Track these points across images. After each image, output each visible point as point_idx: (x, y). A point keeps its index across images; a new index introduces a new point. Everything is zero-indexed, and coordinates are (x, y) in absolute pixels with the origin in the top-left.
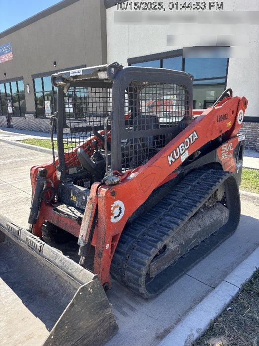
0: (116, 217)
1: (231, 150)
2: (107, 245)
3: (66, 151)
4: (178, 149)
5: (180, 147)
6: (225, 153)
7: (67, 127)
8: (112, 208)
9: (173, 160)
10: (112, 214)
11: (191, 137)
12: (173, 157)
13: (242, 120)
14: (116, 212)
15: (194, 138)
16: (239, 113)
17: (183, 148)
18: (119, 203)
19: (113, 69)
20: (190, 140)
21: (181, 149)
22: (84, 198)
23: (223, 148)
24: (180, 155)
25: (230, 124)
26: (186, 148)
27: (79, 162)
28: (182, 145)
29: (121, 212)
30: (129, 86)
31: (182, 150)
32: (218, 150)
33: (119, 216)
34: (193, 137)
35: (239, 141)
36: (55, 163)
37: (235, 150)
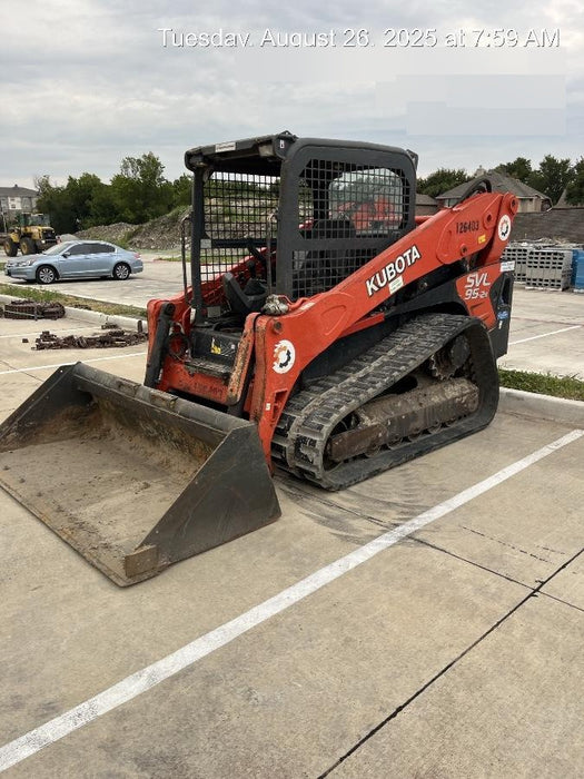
0: (282, 365)
1: (485, 284)
2: (268, 405)
3: (204, 278)
4: (383, 271)
5: (387, 268)
6: (473, 288)
7: (207, 238)
8: (276, 350)
9: (376, 289)
10: (276, 359)
11: (406, 254)
12: (375, 283)
13: (507, 235)
14: (283, 357)
15: (414, 257)
16: (502, 221)
17: (393, 270)
18: (286, 344)
19: (282, 142)
20: (405, 258)
21: (389, 272)
22: (233, 347)
23: (469, 280)
24: (388, 282)
25: (483, 239)
26: (400, 271)
27: (224, 297)
28: (392, 265)
29: (289, 359)
30: (306, 168)
31: (392, 274)
32: (458, 282)
33: (286, 364)
34: (410, 254)
35: (502, 270)
36: (188, 296)
37: (492, 287)
